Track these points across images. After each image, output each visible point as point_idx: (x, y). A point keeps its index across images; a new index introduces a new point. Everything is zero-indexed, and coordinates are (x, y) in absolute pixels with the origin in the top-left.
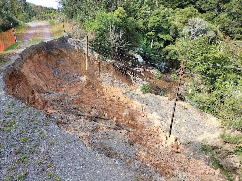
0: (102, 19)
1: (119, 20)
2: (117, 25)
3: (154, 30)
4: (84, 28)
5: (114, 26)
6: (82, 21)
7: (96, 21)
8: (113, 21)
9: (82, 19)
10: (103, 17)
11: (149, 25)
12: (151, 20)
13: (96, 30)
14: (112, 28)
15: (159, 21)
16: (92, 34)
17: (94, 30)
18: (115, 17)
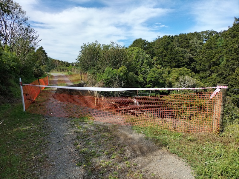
0: (109, 73)
1: (122, 74)
2: (120, 78)
3: (151, 84)
4: (95, 79)
5: (118, 78)
6: (94, 73)
7: (105, 74)
8: (117, 74)
9: (94, 72)
10: (110, 71)
11: (148, 80)
12: (149, 76)
13: (104, 80)
14: (116, 80)
15: (156, 77)
16: (101, 82)
17: (103, 80)
18: (119, 72)
